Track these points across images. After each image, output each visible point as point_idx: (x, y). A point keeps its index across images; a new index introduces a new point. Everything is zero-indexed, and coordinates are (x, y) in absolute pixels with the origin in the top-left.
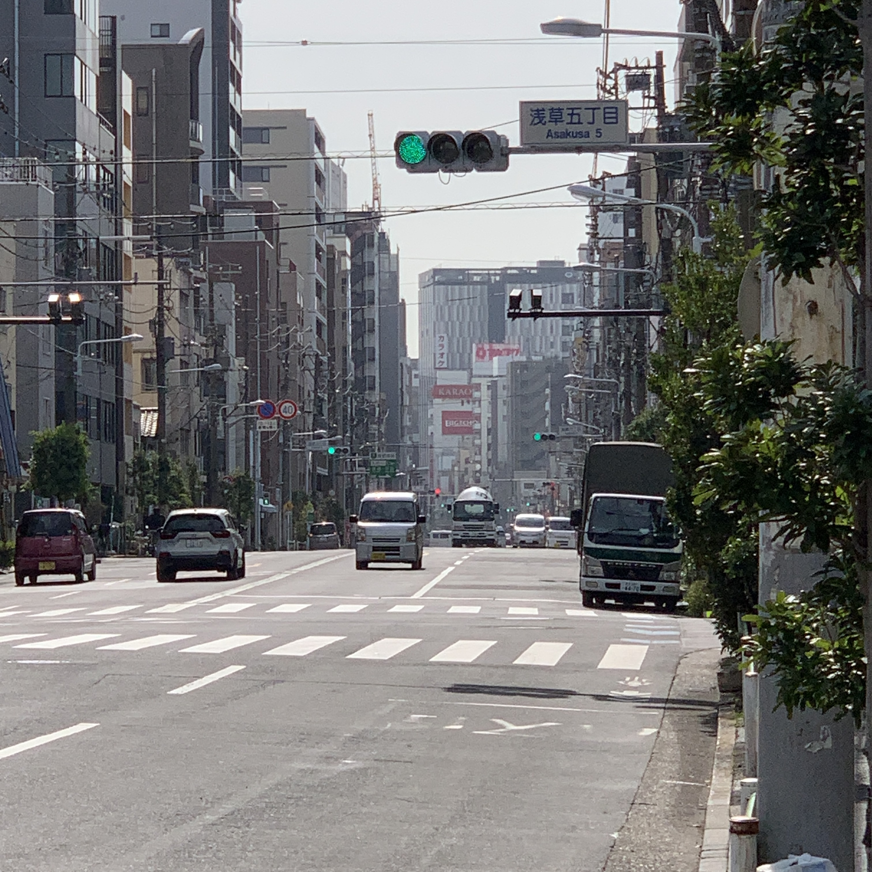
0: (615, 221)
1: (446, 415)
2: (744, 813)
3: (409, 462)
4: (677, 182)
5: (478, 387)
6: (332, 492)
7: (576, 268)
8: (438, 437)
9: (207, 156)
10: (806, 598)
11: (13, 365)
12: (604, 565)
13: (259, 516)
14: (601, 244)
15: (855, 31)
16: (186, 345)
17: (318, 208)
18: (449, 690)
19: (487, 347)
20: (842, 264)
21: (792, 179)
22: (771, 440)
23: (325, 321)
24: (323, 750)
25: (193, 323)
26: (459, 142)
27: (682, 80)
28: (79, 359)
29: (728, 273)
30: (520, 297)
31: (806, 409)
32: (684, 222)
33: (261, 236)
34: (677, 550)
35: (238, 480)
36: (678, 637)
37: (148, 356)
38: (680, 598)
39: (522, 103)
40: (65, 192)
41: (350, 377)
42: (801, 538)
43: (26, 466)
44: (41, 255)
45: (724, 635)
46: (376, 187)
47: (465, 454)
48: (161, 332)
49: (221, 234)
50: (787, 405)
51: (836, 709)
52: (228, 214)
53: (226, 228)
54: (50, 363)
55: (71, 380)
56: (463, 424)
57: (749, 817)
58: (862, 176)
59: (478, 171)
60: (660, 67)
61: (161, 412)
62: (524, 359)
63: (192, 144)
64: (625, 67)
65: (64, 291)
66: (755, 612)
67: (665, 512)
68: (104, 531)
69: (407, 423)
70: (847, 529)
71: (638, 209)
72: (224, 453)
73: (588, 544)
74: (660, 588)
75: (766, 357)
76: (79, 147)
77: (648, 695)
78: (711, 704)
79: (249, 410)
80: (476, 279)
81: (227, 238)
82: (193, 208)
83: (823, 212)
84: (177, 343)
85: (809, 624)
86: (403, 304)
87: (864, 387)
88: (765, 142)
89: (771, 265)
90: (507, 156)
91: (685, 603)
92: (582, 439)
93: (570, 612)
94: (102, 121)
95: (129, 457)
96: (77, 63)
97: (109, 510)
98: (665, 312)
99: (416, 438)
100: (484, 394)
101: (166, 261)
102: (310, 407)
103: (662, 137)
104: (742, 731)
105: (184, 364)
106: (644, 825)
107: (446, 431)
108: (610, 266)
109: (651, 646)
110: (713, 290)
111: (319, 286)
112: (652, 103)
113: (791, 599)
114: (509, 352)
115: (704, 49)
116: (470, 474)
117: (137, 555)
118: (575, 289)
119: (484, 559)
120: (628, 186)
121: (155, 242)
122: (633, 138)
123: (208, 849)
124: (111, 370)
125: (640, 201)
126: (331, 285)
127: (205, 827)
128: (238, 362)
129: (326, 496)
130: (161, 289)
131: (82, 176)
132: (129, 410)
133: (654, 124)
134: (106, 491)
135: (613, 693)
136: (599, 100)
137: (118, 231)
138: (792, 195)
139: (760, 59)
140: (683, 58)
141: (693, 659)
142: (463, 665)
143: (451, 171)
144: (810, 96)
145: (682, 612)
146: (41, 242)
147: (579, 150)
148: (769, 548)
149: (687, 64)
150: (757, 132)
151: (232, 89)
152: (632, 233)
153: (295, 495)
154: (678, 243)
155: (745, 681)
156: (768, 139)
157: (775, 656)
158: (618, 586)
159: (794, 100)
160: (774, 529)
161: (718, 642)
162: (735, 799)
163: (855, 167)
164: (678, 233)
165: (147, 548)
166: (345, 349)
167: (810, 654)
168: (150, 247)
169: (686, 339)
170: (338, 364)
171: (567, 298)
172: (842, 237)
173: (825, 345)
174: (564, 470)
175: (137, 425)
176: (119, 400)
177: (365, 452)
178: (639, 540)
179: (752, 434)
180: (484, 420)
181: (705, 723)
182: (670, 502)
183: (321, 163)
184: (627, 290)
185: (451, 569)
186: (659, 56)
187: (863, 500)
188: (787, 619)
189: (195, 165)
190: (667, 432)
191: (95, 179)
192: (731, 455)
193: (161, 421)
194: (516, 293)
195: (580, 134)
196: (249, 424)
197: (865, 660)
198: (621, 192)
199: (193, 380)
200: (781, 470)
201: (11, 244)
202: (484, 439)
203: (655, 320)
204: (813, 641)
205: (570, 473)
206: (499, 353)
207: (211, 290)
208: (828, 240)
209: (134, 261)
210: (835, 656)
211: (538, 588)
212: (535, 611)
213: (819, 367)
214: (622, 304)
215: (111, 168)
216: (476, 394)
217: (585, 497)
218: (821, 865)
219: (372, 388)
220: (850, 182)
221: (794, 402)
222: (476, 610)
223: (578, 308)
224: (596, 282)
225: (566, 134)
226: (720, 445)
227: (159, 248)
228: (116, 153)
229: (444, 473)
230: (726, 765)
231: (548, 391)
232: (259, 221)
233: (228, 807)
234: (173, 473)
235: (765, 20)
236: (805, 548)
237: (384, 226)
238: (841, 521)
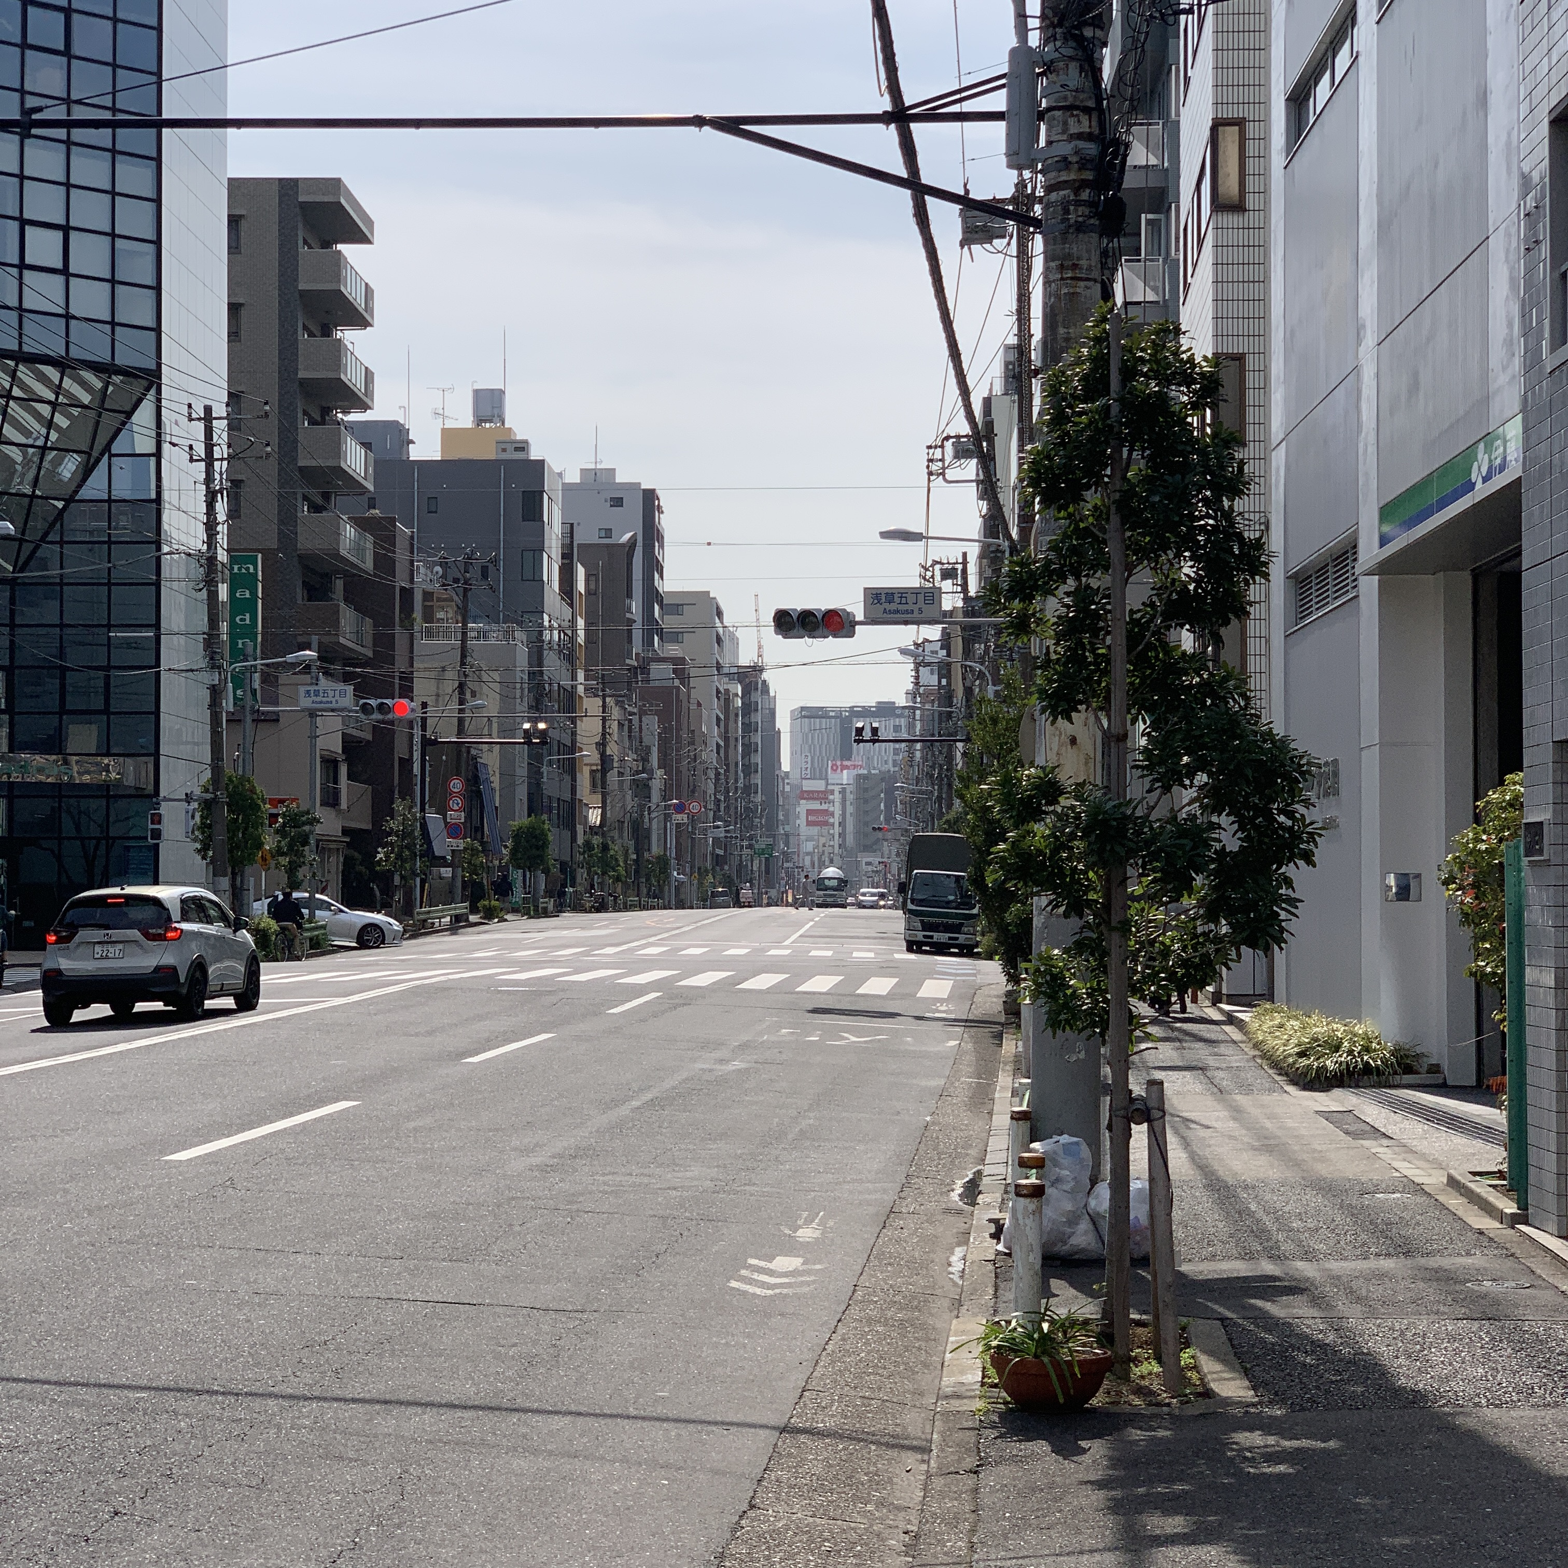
0: (932, 673)
1: (809, 812)
2: (1021, 1105)
3: (782, 846)
4: (977, 646)
5: (832, 792)
6: (726, 867)
7: (904, 708)
8: (804, 830)
9: (638, 625)
10: (1066, 951)
11: (498, 775)
12: (922, 922)
13: (674, 884)
14: (921, 690)
15: (1105, 542)
16: (622, 760)
17: (718, 663)
18: (809, 1011)
19: (839, 763)
20: (1095, 710)
21: (1059, 649)
22: (1043, 837)
23: (722, 744)
24: (718, 1054)
25: (627, 744)
26: (820, 617)
27: (981, 573)
28: (544, 769)
29: (1013, 712)
30: (863, 728)
31: (1067, 815)
32: (981, 675)
33: (677, 682)
34: (975, 911)
35: (658, 858)
36: (974, 975)
37: (594, 768)
38: (977, 946)
39: (865, 589)
40: (535, 650)
41: (740, 784)
42: (1064, 908)
43: (506, 847)
44: (518, 695)
45: (1008, 974)
46: (760, 647)
47: (822, 840)
48: (604, 751)
49: (648, 681)
50: (1054, 812)
51: (1089, 1031)
52: (654, 666)
53: (652, 676)
54: (525, 772)
55: (538, 785)
56: (821, 819)
57: (1024, 1108)
58: (1109, 647)
59: (835, 636)
60: (965, 563)
61: (604, 808)
62: (865, 772)
63: (628, 615)
64: (941, 563)
65: (535, 721)
66: (1030, 961)
67: (966, 884)
68: (562, 894)
69: (781, 817)
70: (1096, 902)
71: (949, 664)
72: (648, 837)
73: (911, 906)
74: (962, 938)
75: (1039, 778)
76: (546, 617)
77: (953, 1016)
78: (998, 1023)
79: (667, 807)
80: (832, 714)
81: (652, 684)
82: (628, 661)
83: (1081, 672)
84: (616, 759)
85: (1069, 970)
86: (779, 732)
87: (1110, 799)
88: (1039, 622)
89: (1043, 711)
90: (854, 627)
91: (979, 950)
92: (907, 830)
93: (897, 956)
94: (562, 599)
95: (580, 841)
96: (545, 556)
97: (566, 879)
98: (968, 740)
99: (787, 828)
100: (837, 797)
101: (608, 700)
102: (711, 806)
103: (966, 614)
104: (1020, 1043)
105: (620, 774)
106: (949, 1111)
107: (809, 823)
108: (928, 706)
109: (955, 981)
110: (1001, 726)
111: (718, 718)
112: (959, 589)
113: (1056, 952)
114: (855, 767)
115: (998, 551)
116: (826, 854)
117: (586, 911)
118: (903, 722)
119: (835, 917)
120: (942, 648)
121: (601, 686)
122: (945, 614)
123: (634, 1126)
124: (567, 778)
125: (950, 660)
126: (727, 718)
127: (633, 1110)
128: (659, 773)
129: (722, 869)
130: (604, 720)
131: (548, 637)
132: (580, 807)
133: (960, 604)
134: (563, 866)
135: (927, 1015)
136: (921, 588)
137: (574, 677)
138: (1058, 659)
139: (1035, 562)
140: (981, 557)
141: (985, 991)
142: (820, 993)
143: (814, 637)
144: (1072, 589)
145: (977, 956)
146: (518, 686)
147: (906, 623)
148: (1040, 914)
149: (985, 561)
150: (1034, 615)
151: (656, 576)
152: (944, 682)
153: (699, 868)
154: (977, 690)
155: (1022, 1007)
156: (1041, 619)
157: (1044, 993)
158: (932, 937)
159: (1060, 592)
160: (1044, 901)
161: (1003, 979)
162: (1015, 1093)
163: (1104, 640)
164: (977, 682)
165: (593, 907)
166: (737, 764)
167: (1069, 992)
168: (597, 689)
169: (982, 758)
170: (732, 775)
171: (897, 728)
172: (1094, 691)
173: (1082, 768)
174: (894, 853)
175: (586, 817)
176: (573, 800)
177: (751, 838)
178: (948, 904)
179: (1028, 832)
180: (837, 815)
181: (994, 1037)
182: (969, 877)
183: (721, 630)
184: (940, 723)
185: (811, 923)
186: (965, 555)
187: (1108, 880)
188: (1053, 966)
189: (630, 632)
190: (968, 826)
191: (557, 639)
192: (1012, 847)
193: (603, 815)
194: (860, 725)
195: (907, 612)
196: (667, 817)
197: (1109, 996)
198: (936, 652)
199: (627, 785)
200: (1050, 859)
201: (497, 687)
202: (837, 830)
203: (960, 745)
204: (1072, 982)
205: (898, 855)
206: (847, 767)
207: (641, 721)
208: (1084, 693)
209: (585, 699)
210: (1087, 994)
211: (875, 938)
212: (872, 955)
213: (1077, 784)
214: (936, 733)
215: (569, 632)
216: (831, 797)
217: (909, 871)
218: (1077, 1143)
219: (756, 792)
220: (1100, 651)
221: (1059, 810)
222: (830, 953)
223: (905, 736)
224: (918, 717)
225: (897, 612)
226: (1005, 840)
227: (603, 690)
228: (573, 621)
229: (808, 854)
230: (1008, 1068)
231: (882, 795)
232: (675, 671)
233: (649, 1096)
234: (612, 852)
235: (1040, 533)
236: (1066, 915)
237: (765, 676)
238: (1092, 896)
